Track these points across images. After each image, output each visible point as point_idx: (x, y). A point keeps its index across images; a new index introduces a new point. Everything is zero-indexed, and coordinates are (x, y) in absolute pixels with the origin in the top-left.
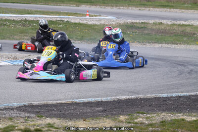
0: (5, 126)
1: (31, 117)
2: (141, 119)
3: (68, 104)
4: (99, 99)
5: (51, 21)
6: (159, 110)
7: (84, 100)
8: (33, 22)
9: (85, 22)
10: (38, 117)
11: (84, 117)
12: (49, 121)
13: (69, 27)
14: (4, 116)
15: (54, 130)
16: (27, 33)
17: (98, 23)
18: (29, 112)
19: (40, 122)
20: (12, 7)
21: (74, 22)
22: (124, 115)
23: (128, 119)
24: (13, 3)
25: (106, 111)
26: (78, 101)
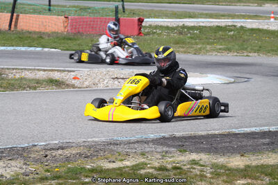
0: (134, 163)
3: (223, 135)
4: (266, 129)
5: (219, 26)
7: (246, 129)
8: (193, 28)
9: (265, 27)
10: (181, 151)
11: (242, 151)
12: (194, 156)
13: (243, 34)
15: (199, 167)
16: (184, 43)
18: (169, 146)
19: (182, 158)
20: (169, 9)
21: (250, 28)
24: (170, 3)
25: (273, 143)
26: (237, 131)
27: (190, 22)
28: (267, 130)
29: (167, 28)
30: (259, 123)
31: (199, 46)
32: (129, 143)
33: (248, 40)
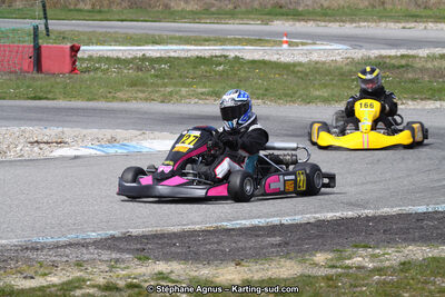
0: (65, 279)
1: (123, 261)
2: (360, 259)
3: (207, 232)
4: (275, 220)
5: (200, 57)
6: (405, 240)
7: (243, 222)
8: (159, 60)
9: (274, 58)
10: (140, 259)
11: (238, 258)
12: (162, 267)
13: (239, 69)
14: (65, 259)
16: (145, 84)
17: (304, 60)
18: (121, 251)
19: (141, 270)
21: (251, 58)
22: (326, 251)
23: (332, 260)
24: (122, 21)
25: (287, 244)
26: (229, 225)
27: (153, 51)
28: (278, 223)
29: (118, 60)
30: (265, 211)
31: (169, 89)
32: (57, 246)
33: (247, 79)
